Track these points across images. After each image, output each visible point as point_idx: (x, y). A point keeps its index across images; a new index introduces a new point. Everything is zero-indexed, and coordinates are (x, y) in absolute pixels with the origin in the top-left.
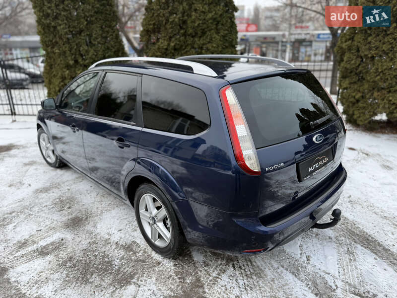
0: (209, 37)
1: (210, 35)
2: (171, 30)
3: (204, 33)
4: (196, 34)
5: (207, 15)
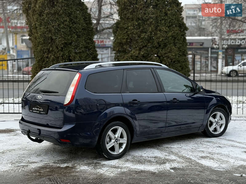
0: (169, 49)
1: (171, 47)
2: (142, 43)
3: (165, 45)
4: (160, 46)
5: (168, 34)
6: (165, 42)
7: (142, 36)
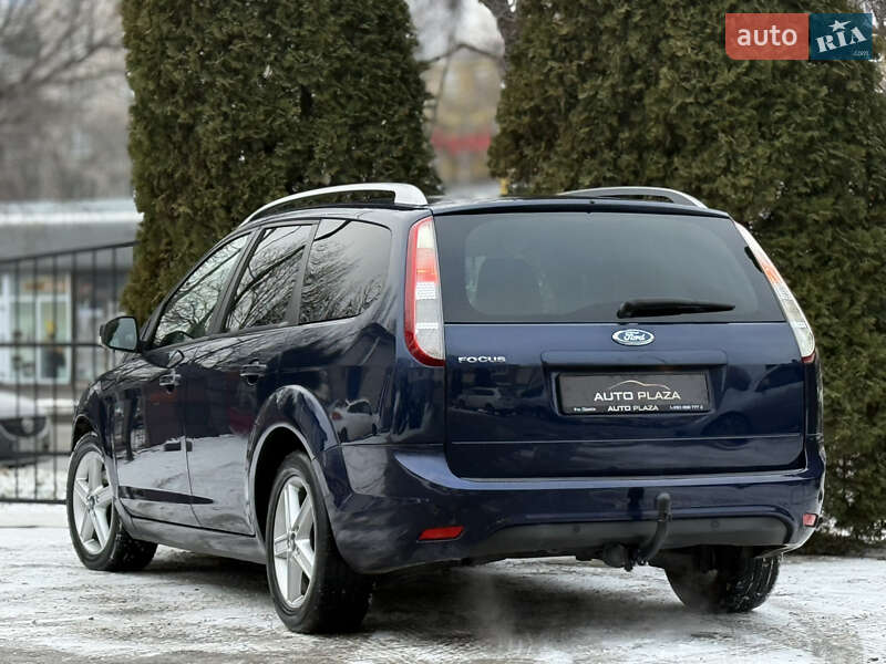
2: (587, 129)
5: (716, 74)
6: (702, 121)
7: (584, 91)
